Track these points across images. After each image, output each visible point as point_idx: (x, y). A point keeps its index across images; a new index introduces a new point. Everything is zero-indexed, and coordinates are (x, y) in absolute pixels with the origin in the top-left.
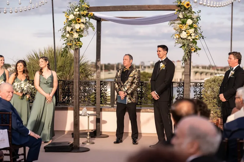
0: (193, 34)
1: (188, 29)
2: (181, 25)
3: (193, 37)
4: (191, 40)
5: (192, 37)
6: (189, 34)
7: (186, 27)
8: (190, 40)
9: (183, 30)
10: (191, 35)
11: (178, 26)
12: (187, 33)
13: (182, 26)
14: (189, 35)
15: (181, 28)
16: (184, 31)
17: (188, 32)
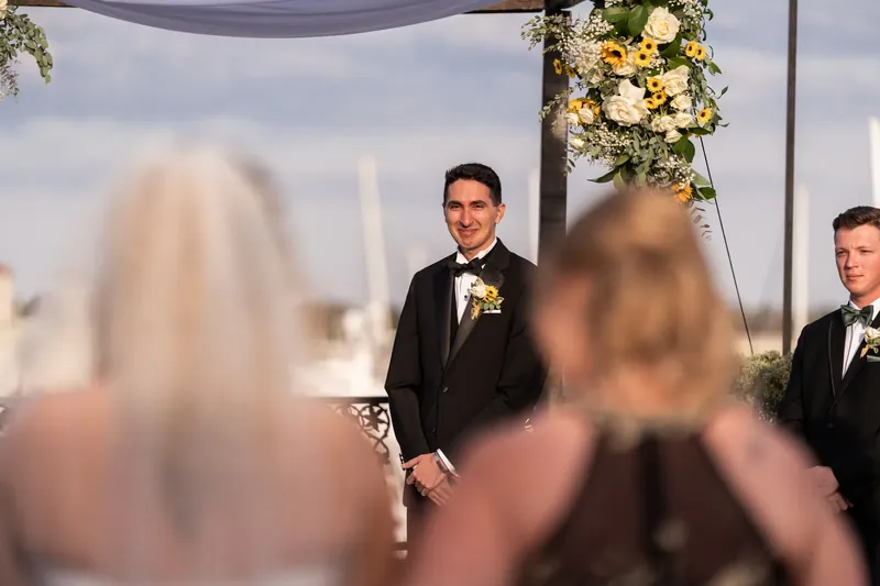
0: (682, 102)
1: (655, 72)
2: (611, 45)
3: (684, 120)
4: (673, 136)
5: (680, 115)
6: (662, 101)
7: (643, 57)
8: (664, 134)
9: (620, 72)
10: (672, 104)
11: (596, 47)
12: (648, 94)
13: (622, 50)
14: (657, 103)
15: (612, 60)
16: (628, 81)
17: (652, 89)
